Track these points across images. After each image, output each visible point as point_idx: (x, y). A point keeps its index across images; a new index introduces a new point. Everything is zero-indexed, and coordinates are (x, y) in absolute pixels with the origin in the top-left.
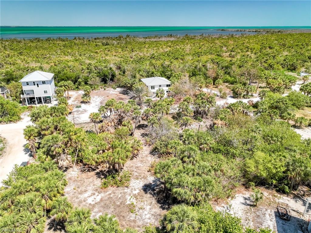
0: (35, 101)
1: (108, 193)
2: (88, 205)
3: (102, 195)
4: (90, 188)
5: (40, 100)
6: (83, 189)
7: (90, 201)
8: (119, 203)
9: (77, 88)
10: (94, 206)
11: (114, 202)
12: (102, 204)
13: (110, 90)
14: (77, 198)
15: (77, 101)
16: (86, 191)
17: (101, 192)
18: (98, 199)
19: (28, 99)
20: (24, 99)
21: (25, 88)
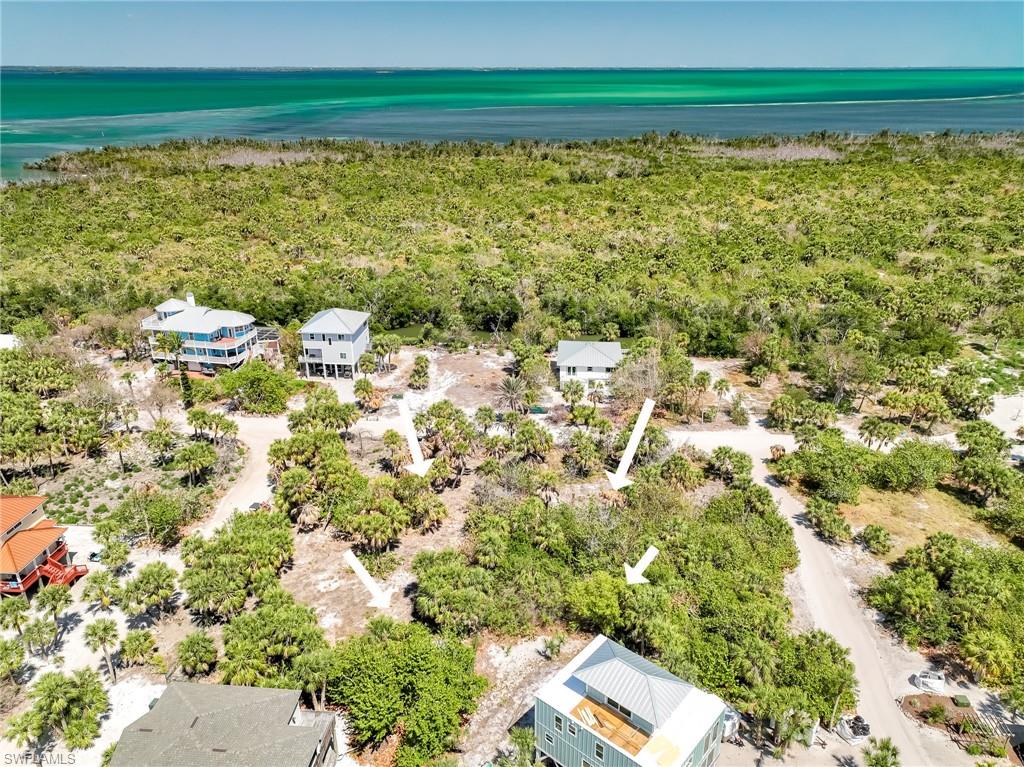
0: (322, 371)
1: (352, 581)
2: (316, 591)
3: (343, 582)
4: (333, 567)
5: (331, 371)
6: (322, 566)
7: (321, 587)
8: (357, 600)
9: (421, 341)
10: (323, 595)
11: (353, 598)
12: (335, 595)
13: (489, 357)
14: (308, 578)
15: (403, 380)
16: (324, 570)
17: (343, 578)
18: (334, 586)
19: (311, 365)
20: (303, 365)
21: (307, 344)
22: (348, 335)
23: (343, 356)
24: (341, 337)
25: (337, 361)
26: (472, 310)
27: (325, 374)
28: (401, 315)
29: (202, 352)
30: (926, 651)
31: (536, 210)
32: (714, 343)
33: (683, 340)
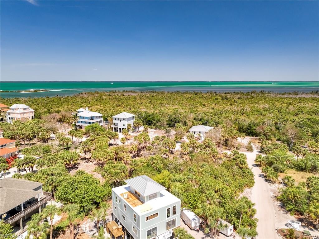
5: (120, 130)
19: (115, 128)
20: (112, 128)
21: (114, 121)
22: (126, 119)
23: (124, 125)
24: (124, 119)
25: (122, 127)
26: (171, 121)
27: (118, 131)
28: (149, 121)
29: (85, 122)
30: (297, 216)
31: (206, 104)
32: (249, 131)
33: (236, 127)
